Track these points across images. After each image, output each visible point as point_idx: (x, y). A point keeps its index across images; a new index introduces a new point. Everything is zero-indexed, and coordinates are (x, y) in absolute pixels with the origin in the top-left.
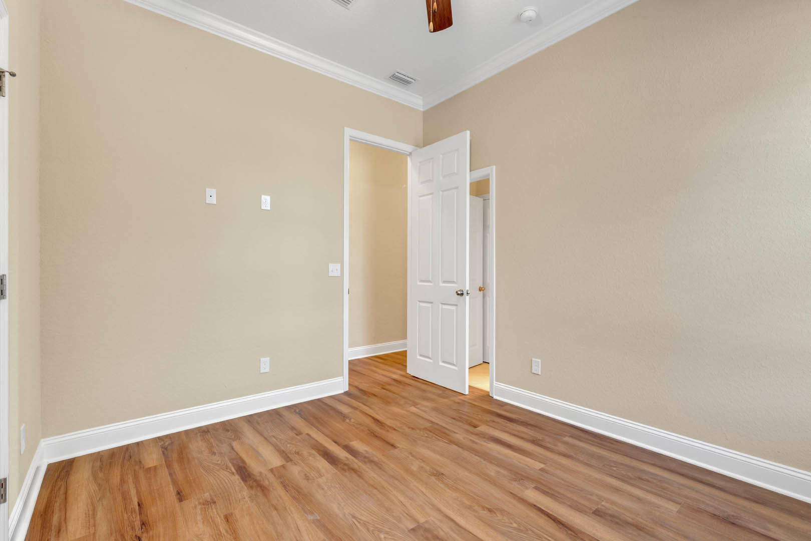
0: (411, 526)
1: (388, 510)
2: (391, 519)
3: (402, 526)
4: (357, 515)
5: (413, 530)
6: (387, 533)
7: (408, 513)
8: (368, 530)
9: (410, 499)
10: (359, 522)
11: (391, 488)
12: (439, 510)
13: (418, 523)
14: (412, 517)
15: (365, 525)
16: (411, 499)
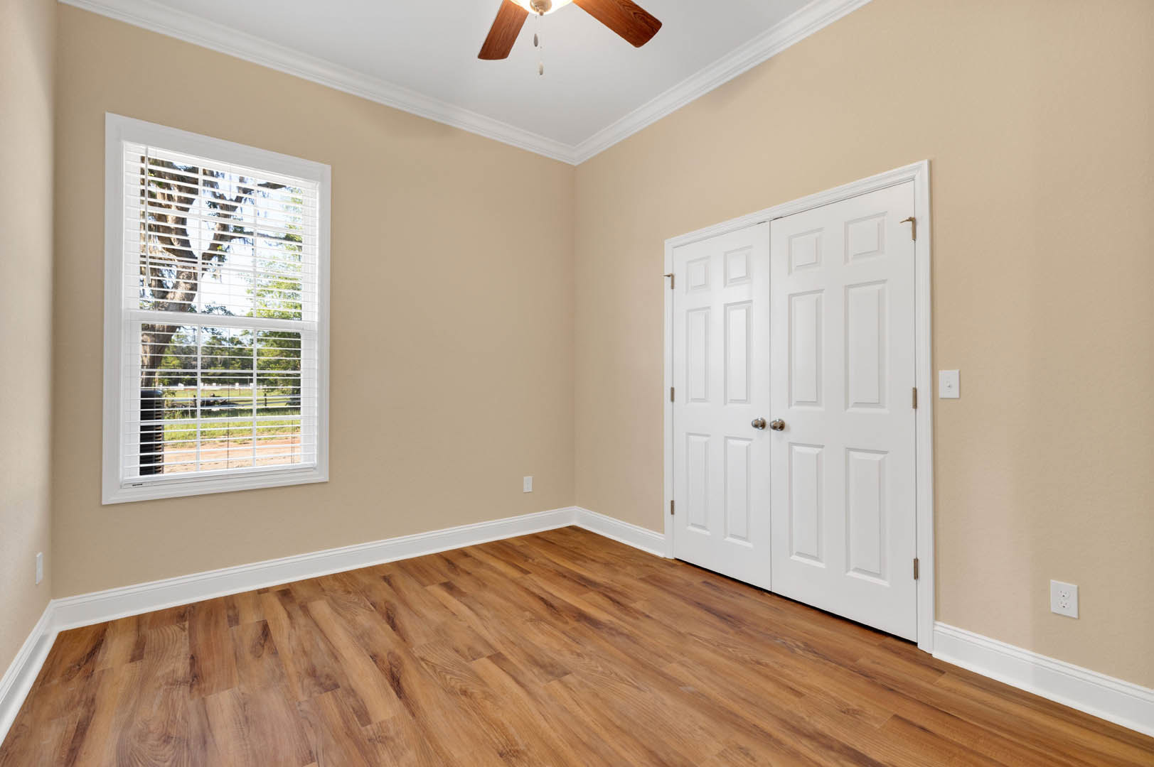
0: (567, 678)
1: (596, 695)
2: (591, 684)
3: (580, 678)
4: (635, 691)
5: (566, 674)
6: (595, 671)
7: (571, 691)
8: (616, 674)
9: (565, 708)
10: (628, 682)
11: (595, 727)
12: (529, 693)
13: (560, 680)
14: (566, 686)
15: (622, 680)
16: (565, 710)
